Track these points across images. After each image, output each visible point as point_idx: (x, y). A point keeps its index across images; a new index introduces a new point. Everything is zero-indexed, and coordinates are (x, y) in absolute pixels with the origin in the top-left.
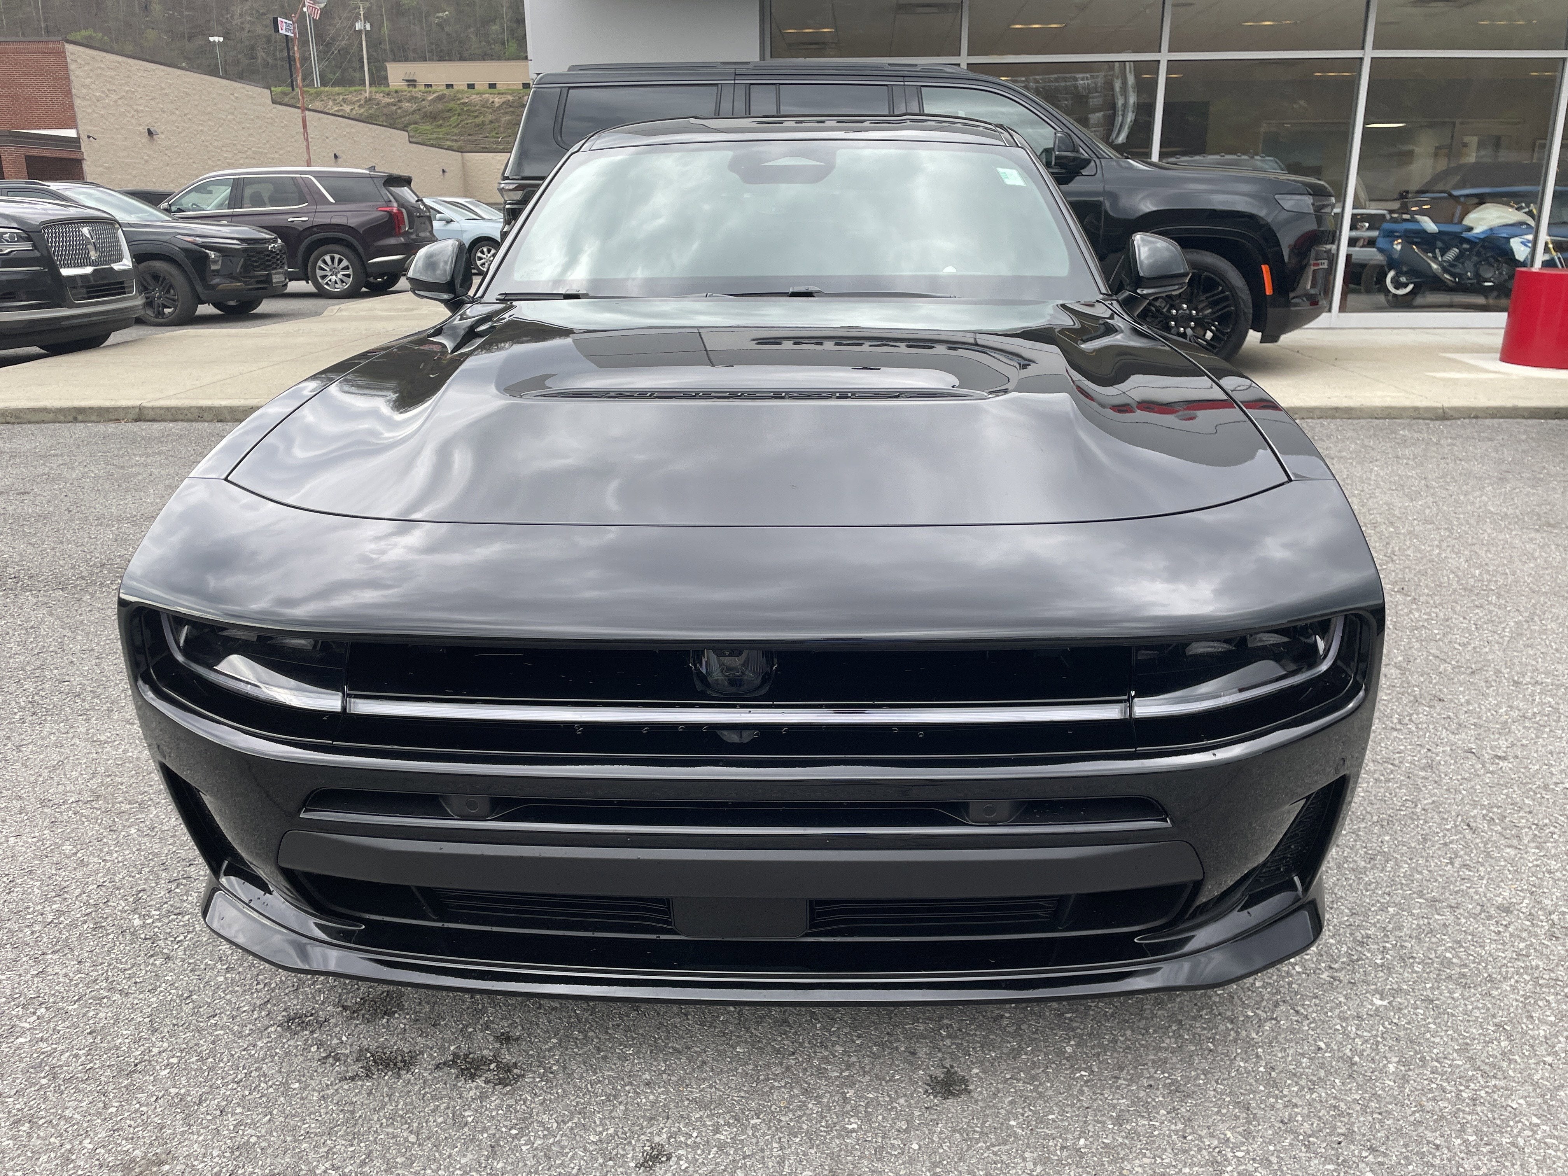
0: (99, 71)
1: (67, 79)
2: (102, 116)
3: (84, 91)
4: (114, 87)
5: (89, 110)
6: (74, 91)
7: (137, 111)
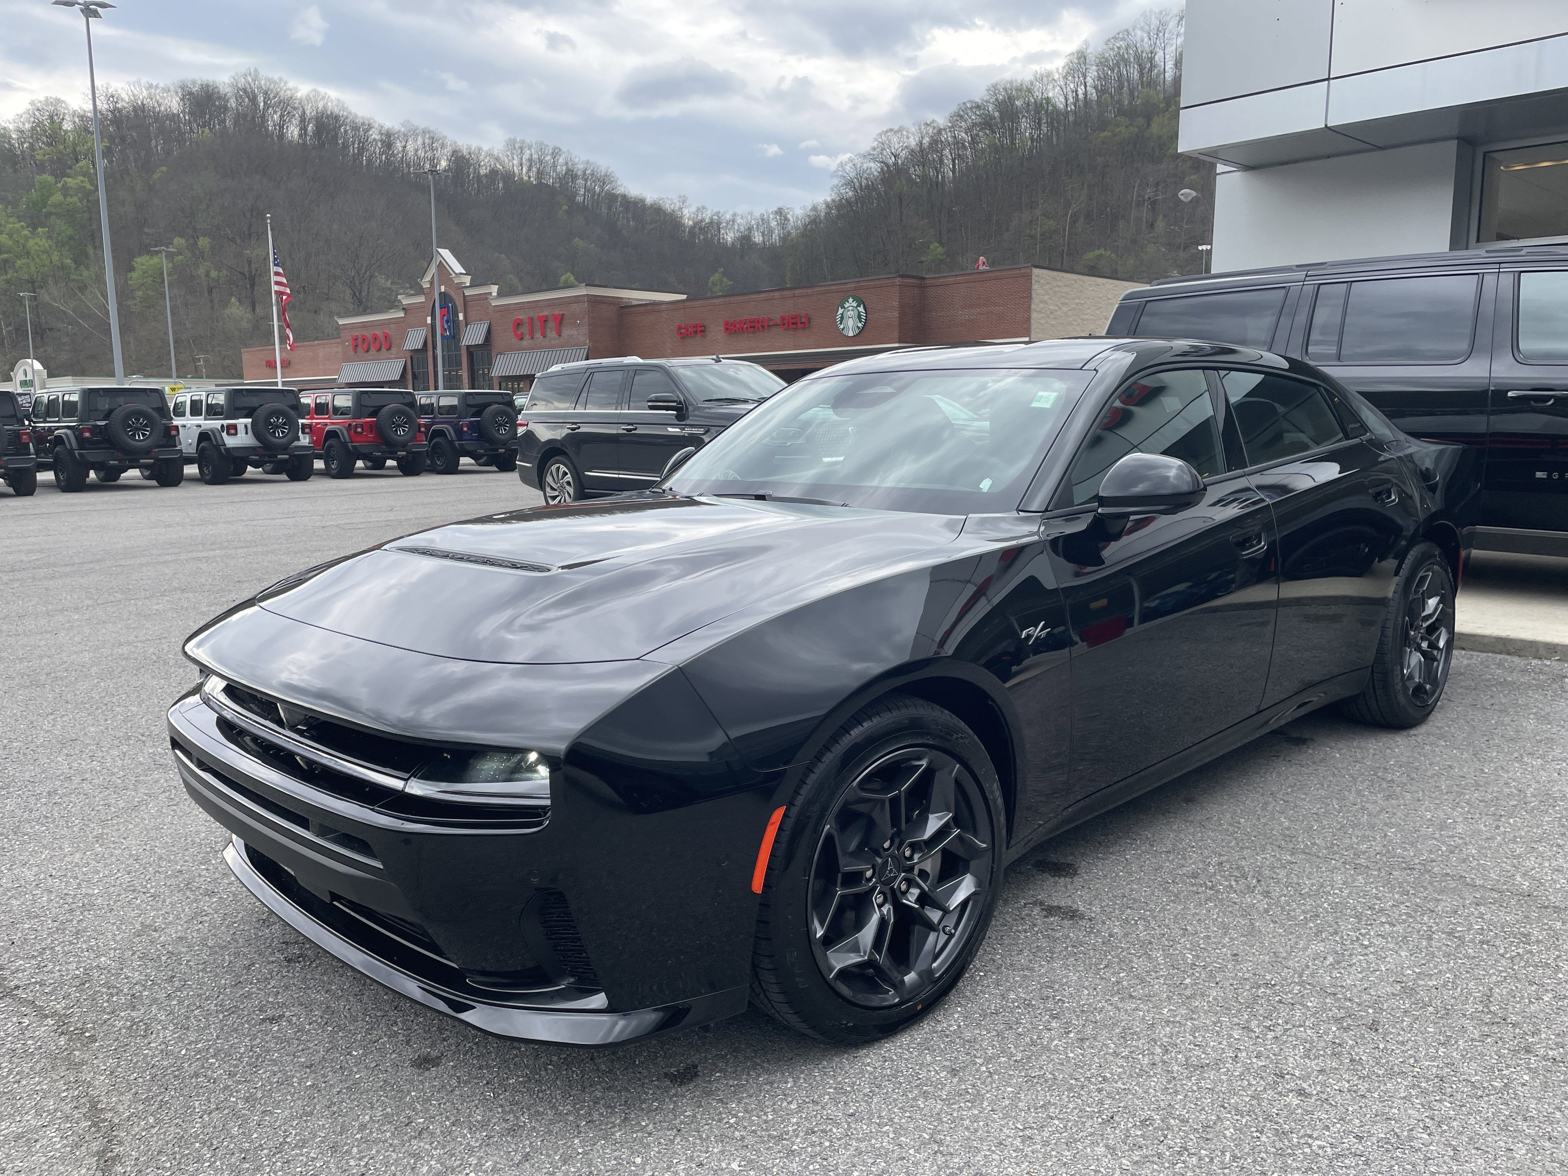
0: (1057, 289)
1: (1029, 297)
2: (1053, 326)
3: (1041, 306)
4: (1067, 301)
5: (1043, 321)
6: (1033, 306)
7: (1083, 320)
